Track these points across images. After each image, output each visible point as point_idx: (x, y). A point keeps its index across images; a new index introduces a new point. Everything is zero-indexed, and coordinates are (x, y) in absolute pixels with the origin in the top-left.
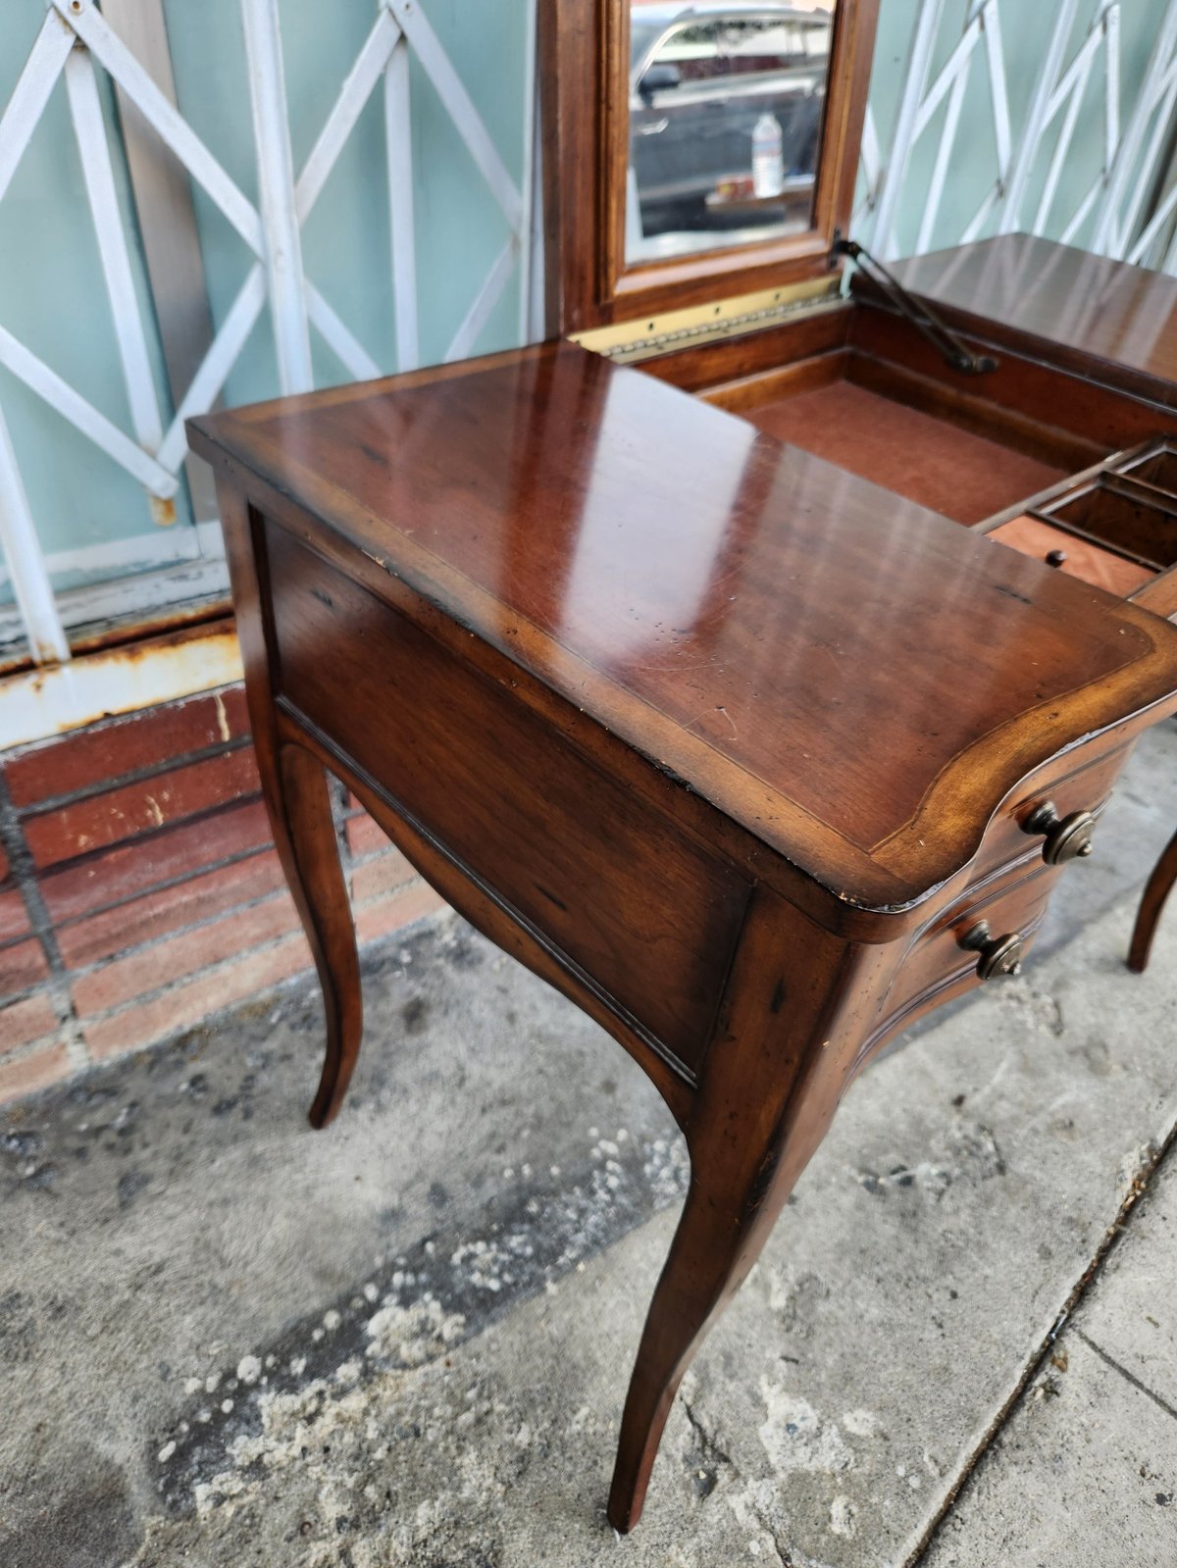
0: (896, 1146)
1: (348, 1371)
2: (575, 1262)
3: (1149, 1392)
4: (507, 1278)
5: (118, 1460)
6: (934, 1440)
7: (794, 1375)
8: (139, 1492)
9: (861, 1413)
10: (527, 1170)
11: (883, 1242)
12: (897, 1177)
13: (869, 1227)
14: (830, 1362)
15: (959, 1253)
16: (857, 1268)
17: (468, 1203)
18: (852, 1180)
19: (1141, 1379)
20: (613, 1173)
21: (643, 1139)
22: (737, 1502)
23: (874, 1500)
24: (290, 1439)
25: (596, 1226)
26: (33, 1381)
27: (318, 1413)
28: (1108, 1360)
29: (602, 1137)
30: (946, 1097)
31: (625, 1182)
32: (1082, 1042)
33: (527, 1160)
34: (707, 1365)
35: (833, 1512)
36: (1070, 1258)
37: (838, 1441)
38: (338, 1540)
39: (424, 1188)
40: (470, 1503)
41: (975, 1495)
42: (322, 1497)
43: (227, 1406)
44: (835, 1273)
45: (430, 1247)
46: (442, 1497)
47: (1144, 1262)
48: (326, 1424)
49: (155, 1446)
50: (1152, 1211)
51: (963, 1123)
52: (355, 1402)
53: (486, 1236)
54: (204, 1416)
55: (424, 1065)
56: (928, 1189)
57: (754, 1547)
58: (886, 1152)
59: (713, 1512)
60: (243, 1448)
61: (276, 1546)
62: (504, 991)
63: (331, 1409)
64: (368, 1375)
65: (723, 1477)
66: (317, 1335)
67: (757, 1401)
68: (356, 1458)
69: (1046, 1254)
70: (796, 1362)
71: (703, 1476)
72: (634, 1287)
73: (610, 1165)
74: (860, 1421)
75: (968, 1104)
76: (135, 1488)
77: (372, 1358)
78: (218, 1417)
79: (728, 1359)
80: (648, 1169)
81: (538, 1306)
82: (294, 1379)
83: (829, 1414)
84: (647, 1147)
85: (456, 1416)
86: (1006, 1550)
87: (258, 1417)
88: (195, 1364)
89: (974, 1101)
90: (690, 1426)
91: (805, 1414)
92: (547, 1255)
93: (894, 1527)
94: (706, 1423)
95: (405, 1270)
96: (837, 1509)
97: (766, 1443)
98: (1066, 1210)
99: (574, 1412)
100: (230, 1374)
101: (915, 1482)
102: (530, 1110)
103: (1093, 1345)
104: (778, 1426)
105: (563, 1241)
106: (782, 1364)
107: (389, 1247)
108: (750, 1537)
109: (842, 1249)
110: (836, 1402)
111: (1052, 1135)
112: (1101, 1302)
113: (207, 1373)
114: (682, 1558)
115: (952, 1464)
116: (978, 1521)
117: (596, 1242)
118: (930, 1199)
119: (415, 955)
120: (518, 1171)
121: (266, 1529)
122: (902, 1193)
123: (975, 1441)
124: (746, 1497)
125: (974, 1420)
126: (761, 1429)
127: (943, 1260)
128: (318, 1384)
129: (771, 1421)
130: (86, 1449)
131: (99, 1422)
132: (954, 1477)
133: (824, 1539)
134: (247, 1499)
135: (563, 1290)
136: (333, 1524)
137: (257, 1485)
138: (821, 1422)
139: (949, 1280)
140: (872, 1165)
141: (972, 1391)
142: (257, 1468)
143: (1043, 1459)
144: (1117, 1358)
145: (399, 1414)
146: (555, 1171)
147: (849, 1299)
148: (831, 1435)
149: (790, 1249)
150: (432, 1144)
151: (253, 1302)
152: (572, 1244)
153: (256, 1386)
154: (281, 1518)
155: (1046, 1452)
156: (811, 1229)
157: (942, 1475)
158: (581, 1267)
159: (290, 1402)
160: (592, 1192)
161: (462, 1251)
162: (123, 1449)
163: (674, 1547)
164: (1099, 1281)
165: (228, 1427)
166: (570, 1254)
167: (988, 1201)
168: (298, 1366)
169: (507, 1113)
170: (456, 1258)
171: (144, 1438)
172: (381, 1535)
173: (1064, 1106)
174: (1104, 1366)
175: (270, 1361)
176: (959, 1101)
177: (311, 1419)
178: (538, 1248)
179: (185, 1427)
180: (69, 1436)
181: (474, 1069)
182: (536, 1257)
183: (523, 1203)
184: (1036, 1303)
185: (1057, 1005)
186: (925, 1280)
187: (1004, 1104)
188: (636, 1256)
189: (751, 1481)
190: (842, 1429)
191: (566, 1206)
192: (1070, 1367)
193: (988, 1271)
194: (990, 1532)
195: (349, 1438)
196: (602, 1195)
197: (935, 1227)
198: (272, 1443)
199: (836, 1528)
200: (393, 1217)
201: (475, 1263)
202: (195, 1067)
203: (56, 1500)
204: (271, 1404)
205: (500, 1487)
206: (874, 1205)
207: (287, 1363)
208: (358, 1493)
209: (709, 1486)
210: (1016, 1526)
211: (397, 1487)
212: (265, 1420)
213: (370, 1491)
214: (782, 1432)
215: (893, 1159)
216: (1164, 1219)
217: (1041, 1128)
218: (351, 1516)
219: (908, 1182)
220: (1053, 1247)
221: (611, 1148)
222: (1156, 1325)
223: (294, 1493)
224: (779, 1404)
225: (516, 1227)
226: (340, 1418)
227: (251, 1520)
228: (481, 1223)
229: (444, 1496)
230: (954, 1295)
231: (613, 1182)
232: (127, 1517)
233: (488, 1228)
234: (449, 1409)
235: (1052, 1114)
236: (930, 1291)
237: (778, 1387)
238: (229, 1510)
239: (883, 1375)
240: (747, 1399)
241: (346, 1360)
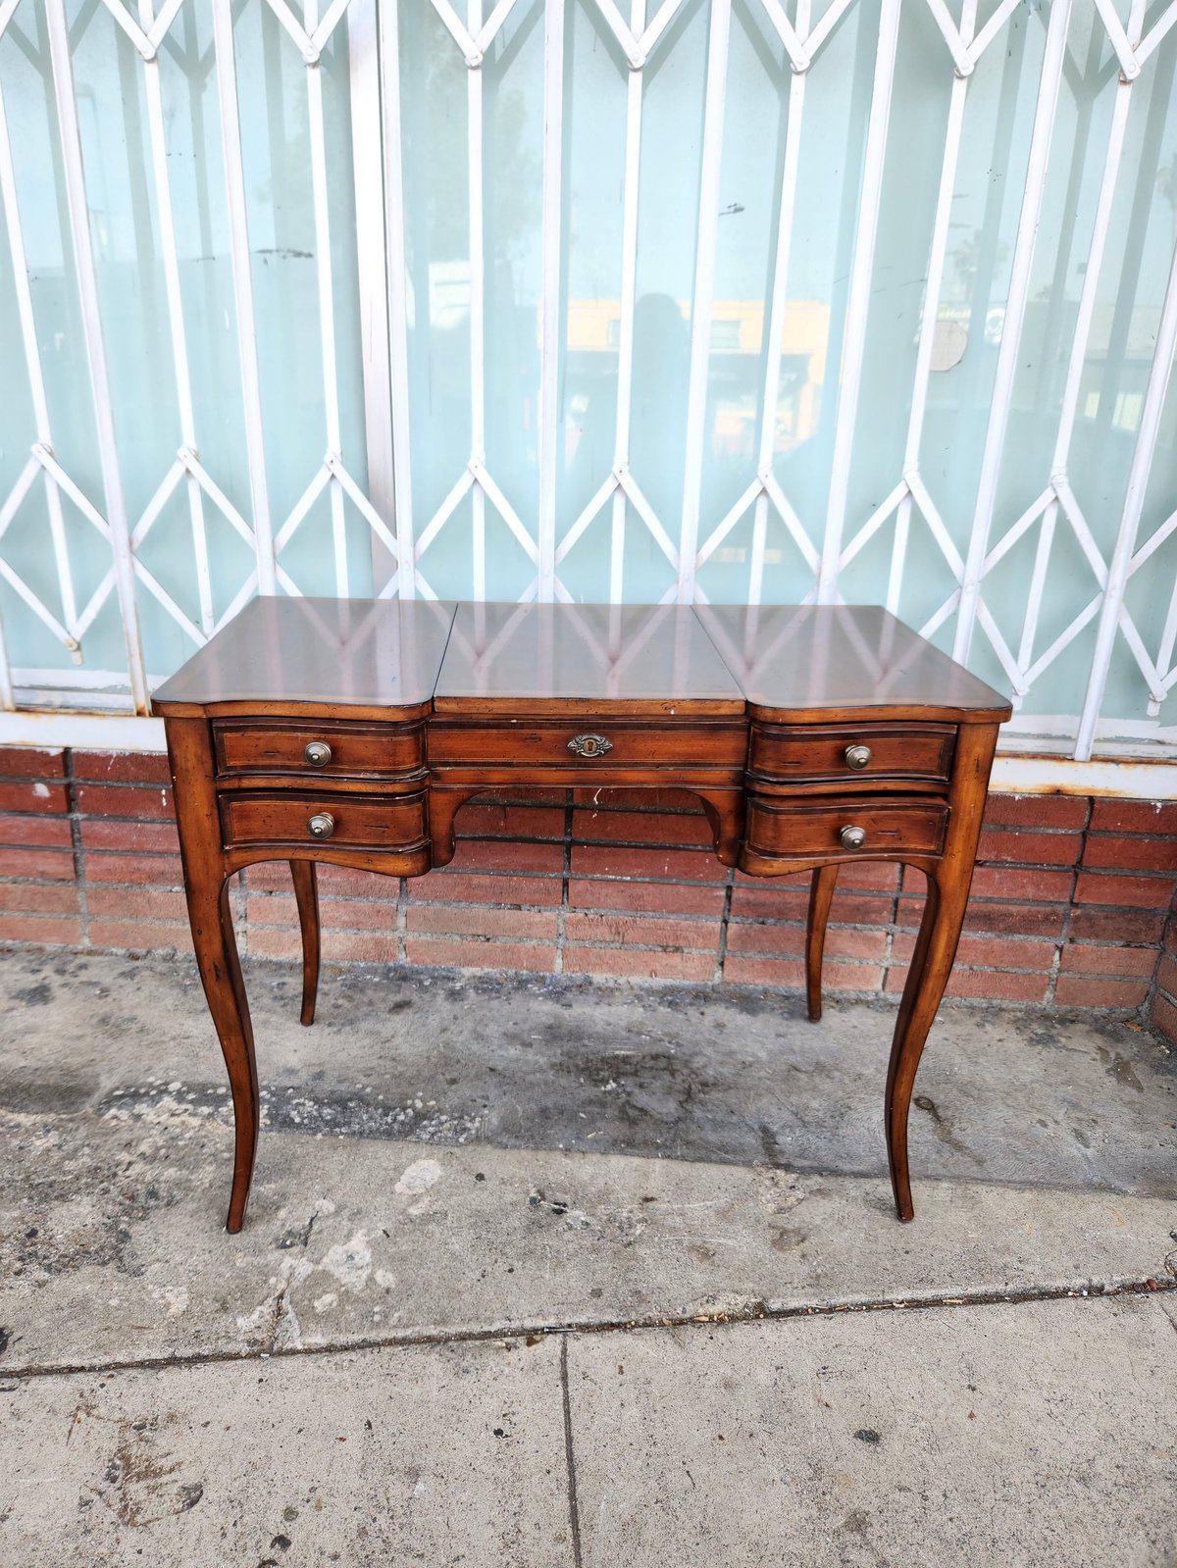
0: (576, 1193)
1: (205, 1110)
2: (342, 1134)
3: (566, 1393)
4: (306, 1121)
5: (102, 1085)
6: (410, 1311)
7: (380, 1240)
8: (96, 1098)
9: (390, 1276)
10: (368, 1090)
11: (505, 1225)
12: (557, 1207)
13: (507, 1215)
14: (404, 1248)
15: (542, 1258)
16: (474, 1226)
17: (328, 1085)
18: (527, 1193)
19: (570, 1383)
20: (406, 1115)
21: (441, 1111)
22: (288, 1261)
23: (348, 1308)
24: (159, 1116)
25: (370, 1127)
26: (108, 1046)
27: (178, 1115)
28: (564, 1363)
29: (421, 1099)
30: (642, 1193)
31: (407, 1121)
32: (790, 1227)
33: (374, 1087)
34: (346, 1207)
35: (324, 1297)
36: (610, 1306)
37: (364, 1277)
38: (133, 1158)
39: (317, 1069)
40: (190, 1181)
41: (401, 1348)
42: (146, 1140)
43: (153, 1092)
44: (459, 1219)
45: (291, 1090)
46: (183, 1172)
47: (662, 1344)
48: (177, 1120)
49: (117, 1089)
50: (709, 1329)
51: (635, 1211)
52: (195, 1122)
53: (317, 1101)
54: (142, 1091)
55: (379, 1027)
56: (567, 1224)
57: (272, 1280)
58: (566, 1193)
59: (273, 1256)
60: (141, 1108)
61: (113, 1143)
62: (455, 1018)
63: (184, 1117)
64: (210, 1115)
65: (295, 1250)
66: (210, 1091)
67: (349, 1236)
68: (172, 1138)
69: (597, 1293)
70: (388, 1236)
71: (288, 1243)
72: (354, 1160)
73: (410, 1111)
74: (385, 1278)
75: (651, 1205)
76: (96, 1096)
77: (219, 1112)
78: (147, 1094)
79: (359, 1212)
80: (425, 1122)
81: (305, 1138)
82: (184, 1099)
83: (376, 1263)
84: (437, 1115)
85: (223, 1151)
86: (383, 1378)
87: (158, 1103)
88: (160, 1074)
89: (660, 1206)
90: (307, 1223)
91: (365, 1256)
92: (333, 1124)
93: (343, 1325)
94: (316, 1227)
95: (270, 1092)
96: (328, 1298)
97: (331, 1252)
98: (642, 1287)
99: (268, 1183)
100: (167, 1084)
101: (377, 1318)
102: (400, 1069)
103: (564, 1351)
104: (347, 1251)
105: (348, 1124)
106: (381, 1232)
107: (275, 1081)
108: (276, 1275)
109: (478, 1213)
110: (384, 1262)
111: (689, 1251)
112: (600, 1338)
113: (160, 1079)
114: (240, 1260)
115: (406, 1326)
116: (387, 1357)
117: (361, 1133)
118: (561, 1226)
119: (433, 984)
120: (364, 1088)
121: (116, 1136)
122: (548, 1214)
123: (433, 1331)
124: (295, 1262)
125: (444, 1322)
126: (336, 1246)
127: (527, 1254)
128: (190, 1107)
129: (345, 1247)
130: (98, 1075)
131: (111, 1071)
132: (400, 1334)
133: (306, 1302)
134: (123, 1124)
135: (322, 1141)
136: (139, 1153)
137: (131, 1122)
138: (367, 1265)
139: (517, 1265)
140: (548, 1194)
141: (460, 1310)
142: (138, 1117)
143: (457, 1365)
144: (570, 1364)
145: (205, 1137)
146: (381, 1097)
147: (450, 1233)
148: (365, 1274)
149: (451, 1195)
150: (342, 1057)
151: (203, 1067)
152: (350, 1127)
153: (170, 1093)
154: (126, 1136)
155: (464, 1364)
156: (474, 1196)
157: (395, 1327)
158: (341, 1137)
159: (174, 1105)
160: (387, 1115)
161: (302, 1100)
162: (107, 1083)
163: (242, 1254)
164: (616, 1331)
165: (145, 1099)
166: (344, 1130)
167: (595, 1250)
168: (191, 1096)
169: (389, 1064)
170: (295, 1102)
171: (117, 1084)
172: (148, 1167)
173: (721, 1244)
174: (556, 1361)
175: (185, 1089)
176: (647, 1200)
177: (173, 1115)
178: (334, 1119)
179: (133, 1090)
180: (98, 1069)
181: (398, 1040)
182: (327, 1123)
183: (350, 1100)
184: (556, 1307)
185: (800, 1201)
186: (503, 1254)
187: (678, 1219)
188: (372, 1149)
189: (304, 1259)
190: (373, 1273)
191: (367, 1112)
192: (534, 1347)
193: (547, 1276)
194: (387, 1366)
195: (178, 1130)
196: (389, 1120)
197: (543, 1240)
198: (152, 1113)
199: (316, 1304)
200: (292, 1072)
201: (301, 1108)
202: (286, 979)
203: (71, 1084)
204: (168, 1102)
205: (207, 1185)
206: (524, 1209)
207: (188, 1092)
208: (158, 1149)
209: (284, 1246)
210: (402, 1374)
211: (173, 1157)
212: (159, 1105)
213: (163, 1151)
214: (345, 1256)
215: (567, 1199)
216: (711, 1338)
217: (686, 1243)
218: (147, 1155)
219: (559, 1212)
220: (606, 1295)
221: (419, 1104)
222: (621, 1372)
223: (137, 1132)
224: (358, 1243)
225: (335, 1106)
226: (183, 1123)
227: (116, 1130)
228: (321, 1096)
229: (185, 1172)
230: (511, 1271)
231: (401, 1117)
232: (83, 1102)
233: (323, 1100)
234: (224, 1147)
235: (704, 1242)
236: (499, 1260)
237: (367, 1239)
238: (114, 1122)
239: (423, 1271)
240: (345, 1232)
241: (208, 1106)
